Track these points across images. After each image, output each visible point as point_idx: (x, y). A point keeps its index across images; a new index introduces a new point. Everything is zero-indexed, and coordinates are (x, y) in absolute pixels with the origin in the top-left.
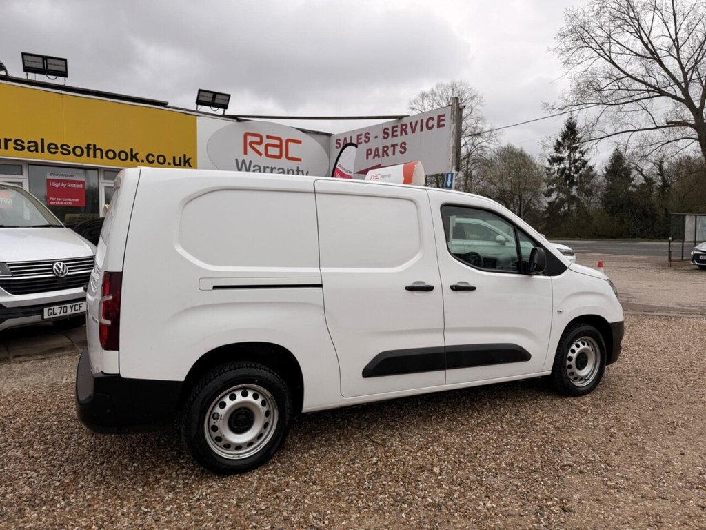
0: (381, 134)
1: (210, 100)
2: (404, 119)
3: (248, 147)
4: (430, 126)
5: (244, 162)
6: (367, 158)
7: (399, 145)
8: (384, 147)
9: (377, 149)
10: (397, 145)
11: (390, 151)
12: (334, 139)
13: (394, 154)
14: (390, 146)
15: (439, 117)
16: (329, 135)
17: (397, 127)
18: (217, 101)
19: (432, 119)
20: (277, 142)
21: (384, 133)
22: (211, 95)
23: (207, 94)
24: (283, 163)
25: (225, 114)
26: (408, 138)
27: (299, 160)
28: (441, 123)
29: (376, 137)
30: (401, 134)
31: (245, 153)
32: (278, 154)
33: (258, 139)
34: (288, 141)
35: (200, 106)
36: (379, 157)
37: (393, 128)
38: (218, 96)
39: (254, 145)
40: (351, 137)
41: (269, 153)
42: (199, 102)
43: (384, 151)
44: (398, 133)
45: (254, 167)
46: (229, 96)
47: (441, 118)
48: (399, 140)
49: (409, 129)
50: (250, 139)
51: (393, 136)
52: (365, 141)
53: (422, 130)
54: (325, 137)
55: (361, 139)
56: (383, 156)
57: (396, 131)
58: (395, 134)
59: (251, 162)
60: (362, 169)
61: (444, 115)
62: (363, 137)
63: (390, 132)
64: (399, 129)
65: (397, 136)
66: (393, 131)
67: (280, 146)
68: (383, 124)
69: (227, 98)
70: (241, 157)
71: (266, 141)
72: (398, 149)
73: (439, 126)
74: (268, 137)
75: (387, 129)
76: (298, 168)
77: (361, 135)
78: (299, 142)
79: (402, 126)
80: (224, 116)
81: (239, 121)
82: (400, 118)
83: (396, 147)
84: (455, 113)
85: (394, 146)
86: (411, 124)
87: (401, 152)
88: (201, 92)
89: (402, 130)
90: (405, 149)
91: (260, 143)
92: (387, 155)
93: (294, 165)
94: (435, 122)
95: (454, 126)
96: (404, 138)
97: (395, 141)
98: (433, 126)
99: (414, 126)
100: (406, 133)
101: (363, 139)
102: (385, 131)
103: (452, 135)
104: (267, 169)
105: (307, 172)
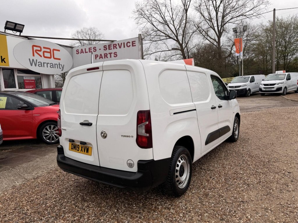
0: (103, 48)
1: (13, 27)
3: (35, 53)
4: (128, 45)
5: (33, 60)
6: (96, 59)
7: (113, 53)
8: (105, 54)
9: (101, 55)
10: (112, 53)
11: (109, 56)
12: (75, 50)
13: (111, 57)
14: (108, 54)
15: (133, 42)
16: (71, 47)
17: (111, 45)
18: (17, 28)
19: (129, 43)
20: (49, 50)
21: (104, 47)
22: (14, 25)
23: (11, 24)
24: (52, 61)
25: (21, 35)
26: (118, 50)
27: (59, 59)
28: (134, 45)
29: (100, 49)
30: (114, 49)
31: (34, 55)
32: (49, 56)
33: (39, 49)
34: (54, 50)
35: (6, 30)
36: (102, 58)
37: (109, 45)
38: (17, 25)
39: (38, 52)
40: (85, 49)
41: (45, 56)
42: (6, 28)
43: (105, 56)
44: (112, 48)
45: (39, 62)
46: (24, 26)
47: (134, 43)
48: (113, 51)
49: (118, 46)
50: (35, 48)
51: (109, 49)
52: (94, 51)
53: (124, 47)
54: (70, 49)
55: (91, 50)
56: (105, 58)
57: (111, 47)
58: (110, 48)
59: (37, 60)
61: (135, 41)
63: (107, 47)
64: (112, 46)
65: (111, 49)
66: (109, 47)
67: (50, 52)
68: (103, 44)
69: (22, 27)
70: (32, 58)
71: (43, 50)
72: (113, 55)
73: (133, 46)
74: (44, 48)
75: (106, 46)
76: (59, 63)
77: (91, 48)
78: (59, 51)
80: (20, 36)
81: (29, 39)
82: (113, 41)
83: (112, 54)
84: (140, 40)
85: (110, 54)
86: (118, 44)
87: (114, 56)
88: (8, 23)
89: (114, 47)
90: (117, 55)
91: (40, 51)
92: (107, 57)
93: (57, 62)
94: (131, 44)
95: (140, 46)
96: (115, 50)
97: (110, 51)
98: (130, 46)
99: (120, 45)
100: (116, 48)
101: (93, 50)
102: (105, 47)
103: (140, 50)
104: (45, 64)
105: (64, 65)
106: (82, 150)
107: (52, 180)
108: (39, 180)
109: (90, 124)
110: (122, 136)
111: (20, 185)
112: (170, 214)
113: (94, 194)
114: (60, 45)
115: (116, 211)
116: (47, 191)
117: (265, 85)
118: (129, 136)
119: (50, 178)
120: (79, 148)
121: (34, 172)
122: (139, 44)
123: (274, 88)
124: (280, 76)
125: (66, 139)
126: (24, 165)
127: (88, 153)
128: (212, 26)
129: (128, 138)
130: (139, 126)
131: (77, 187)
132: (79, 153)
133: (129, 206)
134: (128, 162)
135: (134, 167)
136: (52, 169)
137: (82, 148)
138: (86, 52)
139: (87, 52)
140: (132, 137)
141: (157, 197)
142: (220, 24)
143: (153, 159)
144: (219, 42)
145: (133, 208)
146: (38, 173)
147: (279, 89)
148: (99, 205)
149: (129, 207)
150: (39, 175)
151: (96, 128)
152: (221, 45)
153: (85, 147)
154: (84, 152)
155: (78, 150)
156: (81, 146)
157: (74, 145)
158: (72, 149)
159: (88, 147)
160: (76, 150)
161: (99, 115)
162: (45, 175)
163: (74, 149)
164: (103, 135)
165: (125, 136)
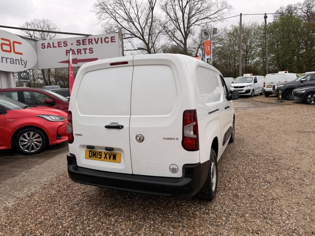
0: (75, 43)
2: (90, 36)
6: (67, 55)
8: (78, 50)
9: (73, 50)
10: (87, 49)
11: (83, 52)
13: (85, 53)
14: (82, 50)
15: (112, 37)
16: (35, 40)
17: (86, 40)
19: (108, 38)
20: (8, 43)
24: (12, 55)
26: (94, 46)
27: (21, 54)
28: (113, 40)
29: (72, 44)
30: (89, 44)
32: (9, 50)
34: (14, 42)
36: (75, 55)
37: (83, 40)
40: (53, 43)
41: (4, 49)
43: (78, 52)
44: (87, 43)
48: (88, 46)
49: (94, 42)
51: (83, 44)
52: (64, 46)
53: (102, 42)
54: (34, 42)
56: (78, 54)
57: (86, 42)
60: (63, 61)
61: (114, 37)
62: (62, 43)
63: (81, 42)
64: (87, 41)
65: (86, 44)
66: (83, 42)
67: (10, 45)
68: (76, 38)
71: (1, 41)
72: (88, 51)
73: (112, 42)
74: (2, 39)
75: (80, 41)
76: (21, 58)
77: (61, 42)
78: (20, 43)
79: (89, 40)
82: (88, 36)
83: (86, 50)
84: (121, 36)
85: (85, 49)
86: (95, 39)
87: (90, 53)
89: (89, 42)
90: (93, 52)
92: (81, 54)
93: (18, 57)
94: (110, 40)
95: (121, 43)
96: (91, 46)
97: (85, 47)
98: (108, 42)
99: (97, 40)
100: (92, 43)
101: (63, 44)
102: (78, 42)
103: (120, 47)
104: (3, 59)
105: (27, 61)
106: (106, 157)
107: (53, 196)
108: (36, 198)
109: (121, 127)
110: (164, 138)
111: (12, 205)
112: (212, 218)
113: (115, 207)
114: (22, 37)
115: (152, 222)
116: (53, 209)
117: (235, 87)
118: (174, 139)
119: (49, 194)
120: (101, 155)
121: (25, 189)
122: (119, 40)
123: (243, 90)
124: (248, 79)
125: (82, 146)
126: (9, 181)
127: (115, 160)
128: (179, 28)
129: (172, 140)
130: (185, 127)
131: (89, 201)
132: (102, 161)
133: (164, 215)
134: (171, 167)
135: (177, 173)
136: (46, 183)
137: (106, 155)
138: (54, 47)
139: (56, 47)
140: (177, 139)
141: (188, 203)
142: (186, 26)
143: (199, 162)
144: (185, 44)
145: (169, 218)
146: (30, 190)
147: (248, 91)
148: (129, 218)
149: (164, 217)
150: (32, 191)
151: (129, 131)
152: (187, 47)
153: (111, 154)
154: (110, 159)
155: (99, 158)
156: (105, 153)
157: (93, 152)
158: (90, 157)
159: (115, 154)
160: (97, 158)
161: (131, 116)
162: (41, 191)
163: (93, 157)
164: (138, 138)
165: (168, 139)
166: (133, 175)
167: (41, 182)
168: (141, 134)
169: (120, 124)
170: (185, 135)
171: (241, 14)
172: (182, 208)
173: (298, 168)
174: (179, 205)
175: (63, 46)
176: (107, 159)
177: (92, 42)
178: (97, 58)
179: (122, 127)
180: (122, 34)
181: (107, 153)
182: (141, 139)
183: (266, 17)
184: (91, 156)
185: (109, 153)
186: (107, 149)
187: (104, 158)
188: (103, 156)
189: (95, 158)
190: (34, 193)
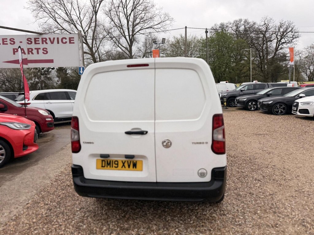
0: (25, 41)
2: (43, 35)
4: (64, 42)
6: (14, 54)
7: (42, 49)
8: (28, 49)
9: (22, 49)
10: (40, 49)
11: (35, 51)
13: (38, 53)
14: (34, 49)
15: (70, 38)
17: (39, 38)
19: (66, 39)
26: (49, 46)
28: (72, 42)
29: (21, 42)
30: (43, 43)
36: (25, 54)
37: (35, 39)
43: (29, 52)
44: (40, 42)
48: (41, 46)
49: (48, 41)
51: (35, 43)
52: (11, 43)
53: (58, 43)
55: (6, 41)
56: (29, 54)
57: (39, 41)
58: (37, 42)
60: (10, 60)
61: (73, 38)
62: (8, 40)
63: (33, 41)
65: (39, 43)
66: (35, 41)
68: (26, 35)
72: (41, 51)
73: (70, 43)
75: (31, 39)
77: (7, 39)
79: (42, 39)
82: (40, 34)
84: (81, 38)
86: (50, 39)
87: (43, 53)
89: (43, 41)
90: (47, 52)
92: (32, 53)
94: (68, 40)
95: (80, 44)
96: (45, 46)
97: (37, 46)
98: (66, 42)
99: (52, 40)
100: (46, 43)
101: (9, 42)
102: (29, 40)
103: (80, 48)
106: (124, 165)
109: (145, 133)
115: (177, 230)
118: (203, 143)
120: (117, 164)
122: (79, 42)
125: (93, 155)
127: (136, 168)
128: (123, 34)
129: (201, 145)
130: (215, 130)
132: (119, 170)
133: (185, 222)
134: (200, 172)
137: (124, 164)
140: (207, 143)
144: (130, 52)
148: (150, 229)
151: (155, 136)
152: (133, 54)
153: (131, 162)
154: (129, 166)
155: (115, 167)
156: (122, 161)
157: (107, 161)
158: (102, 166)
159: (135, 162)
160: (112, 167)
161: (156, 121)
162: (26, 212)
163: (107, 167)
164: (165, 144)
165: (198, 143)
166: (157, 183)
167: (21, 202)
168: (168, 140)
169: (143, 129)
170: (215, 139)
171: (186, 27)
172: (198, 213)
173: (274, 166)
174: (193, 210)
175: (9, 44)
176: (125, 167)
177: (47, 41)
178: (53, 60)
179: (147, 132)
180: (82, 36)
181: (125, 162)
182: (167, 144)
183: (207, 32)
184: (104, 165)
185: (128, 162)
186: (127, 157)
187: (122, 167)
188: (120, 164)
189: (110, 167)
190: (19, 215)
